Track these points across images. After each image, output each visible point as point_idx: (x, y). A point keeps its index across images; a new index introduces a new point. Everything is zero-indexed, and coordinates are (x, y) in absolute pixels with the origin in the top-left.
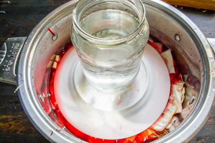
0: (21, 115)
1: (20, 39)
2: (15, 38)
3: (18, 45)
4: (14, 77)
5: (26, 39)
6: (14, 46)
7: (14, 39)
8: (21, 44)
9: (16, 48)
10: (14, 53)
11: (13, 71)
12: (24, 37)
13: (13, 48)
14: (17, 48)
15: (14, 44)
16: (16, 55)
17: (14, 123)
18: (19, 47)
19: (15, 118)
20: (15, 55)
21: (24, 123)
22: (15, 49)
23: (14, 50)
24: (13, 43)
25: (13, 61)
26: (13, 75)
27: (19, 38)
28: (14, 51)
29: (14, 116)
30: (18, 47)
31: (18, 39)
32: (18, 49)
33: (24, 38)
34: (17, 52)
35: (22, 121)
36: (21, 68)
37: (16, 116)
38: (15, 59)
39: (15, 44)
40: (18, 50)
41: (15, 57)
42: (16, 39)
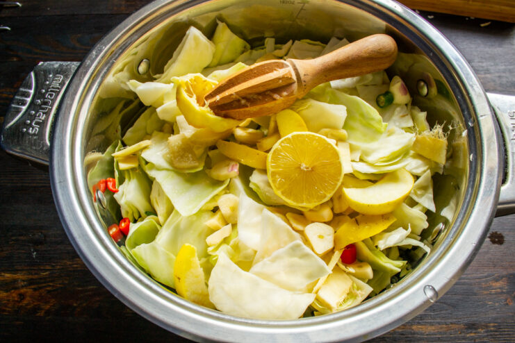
0: (47, 273)
1: (67, 66)
2: (54, 62)
3: (62, 78)
4: (45, 149)
5: (79, 67)
6: (51, 80)
7: (53, 65)
8: (66, 76)
9: (56, 84)
10: (51, 95)
11: (45, 135)
12: (75, 63)
13: (50, 85)
14: (58, 86)
15: (51, 76)
16: (54, 101)
17: (31, 290)
18: (62, 84)
19: (32, 279)
20: (52, 100)
21: (54, 291)
22: (53, 88)
23: (49, 90)
24: (50, 74)
25: (47, 114)
26: (44, 144)
27: (65, 63)
28: (51, 91)
29: (32, 274)
30: (60, 84)
31: (61, 65)
32: (58, 89)
33: (75, 65)
34: (58, 93)
35: (50, 286)
36: (63, 129)
37: (36, 274)
38: (51, 109)
39: (54, 76)
40: (60, 89)
41: (52, 105)
42: (56, 64)
